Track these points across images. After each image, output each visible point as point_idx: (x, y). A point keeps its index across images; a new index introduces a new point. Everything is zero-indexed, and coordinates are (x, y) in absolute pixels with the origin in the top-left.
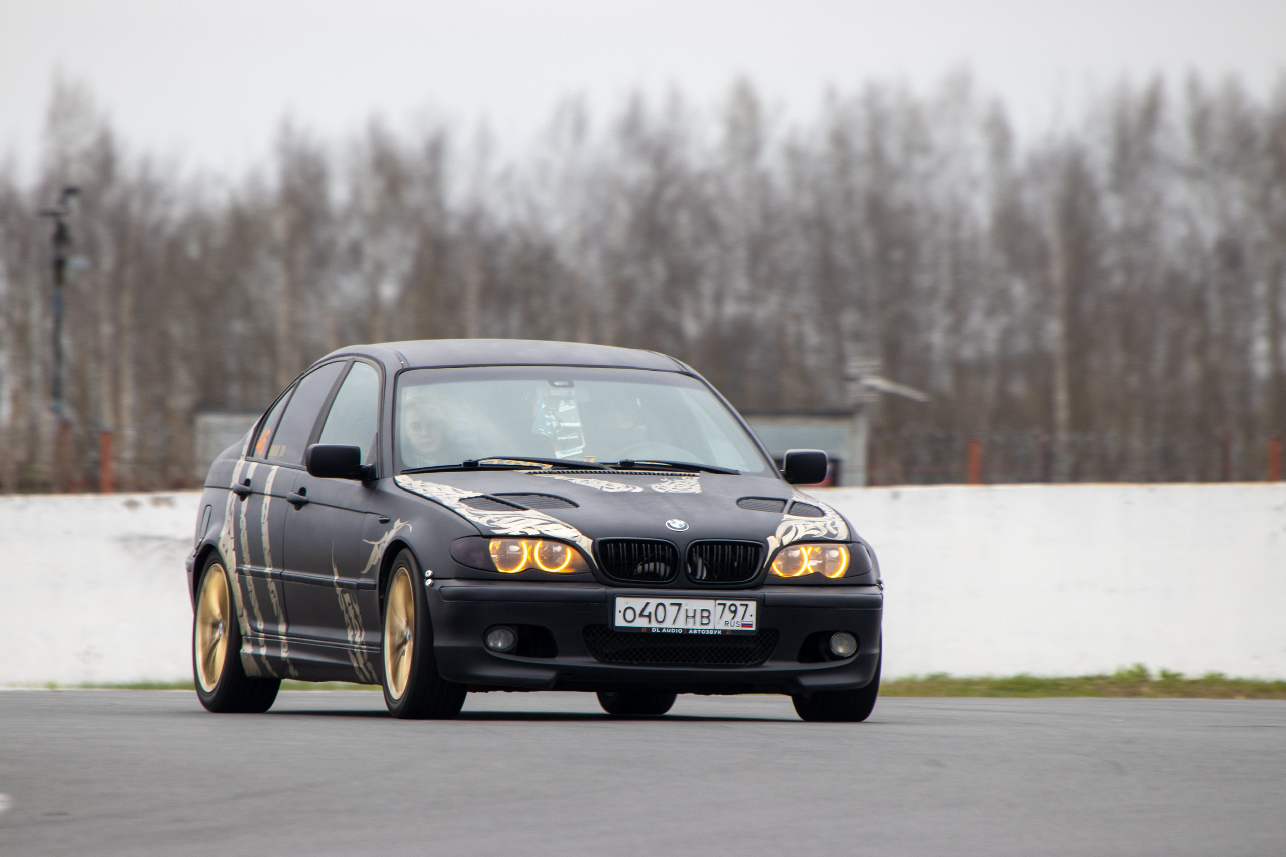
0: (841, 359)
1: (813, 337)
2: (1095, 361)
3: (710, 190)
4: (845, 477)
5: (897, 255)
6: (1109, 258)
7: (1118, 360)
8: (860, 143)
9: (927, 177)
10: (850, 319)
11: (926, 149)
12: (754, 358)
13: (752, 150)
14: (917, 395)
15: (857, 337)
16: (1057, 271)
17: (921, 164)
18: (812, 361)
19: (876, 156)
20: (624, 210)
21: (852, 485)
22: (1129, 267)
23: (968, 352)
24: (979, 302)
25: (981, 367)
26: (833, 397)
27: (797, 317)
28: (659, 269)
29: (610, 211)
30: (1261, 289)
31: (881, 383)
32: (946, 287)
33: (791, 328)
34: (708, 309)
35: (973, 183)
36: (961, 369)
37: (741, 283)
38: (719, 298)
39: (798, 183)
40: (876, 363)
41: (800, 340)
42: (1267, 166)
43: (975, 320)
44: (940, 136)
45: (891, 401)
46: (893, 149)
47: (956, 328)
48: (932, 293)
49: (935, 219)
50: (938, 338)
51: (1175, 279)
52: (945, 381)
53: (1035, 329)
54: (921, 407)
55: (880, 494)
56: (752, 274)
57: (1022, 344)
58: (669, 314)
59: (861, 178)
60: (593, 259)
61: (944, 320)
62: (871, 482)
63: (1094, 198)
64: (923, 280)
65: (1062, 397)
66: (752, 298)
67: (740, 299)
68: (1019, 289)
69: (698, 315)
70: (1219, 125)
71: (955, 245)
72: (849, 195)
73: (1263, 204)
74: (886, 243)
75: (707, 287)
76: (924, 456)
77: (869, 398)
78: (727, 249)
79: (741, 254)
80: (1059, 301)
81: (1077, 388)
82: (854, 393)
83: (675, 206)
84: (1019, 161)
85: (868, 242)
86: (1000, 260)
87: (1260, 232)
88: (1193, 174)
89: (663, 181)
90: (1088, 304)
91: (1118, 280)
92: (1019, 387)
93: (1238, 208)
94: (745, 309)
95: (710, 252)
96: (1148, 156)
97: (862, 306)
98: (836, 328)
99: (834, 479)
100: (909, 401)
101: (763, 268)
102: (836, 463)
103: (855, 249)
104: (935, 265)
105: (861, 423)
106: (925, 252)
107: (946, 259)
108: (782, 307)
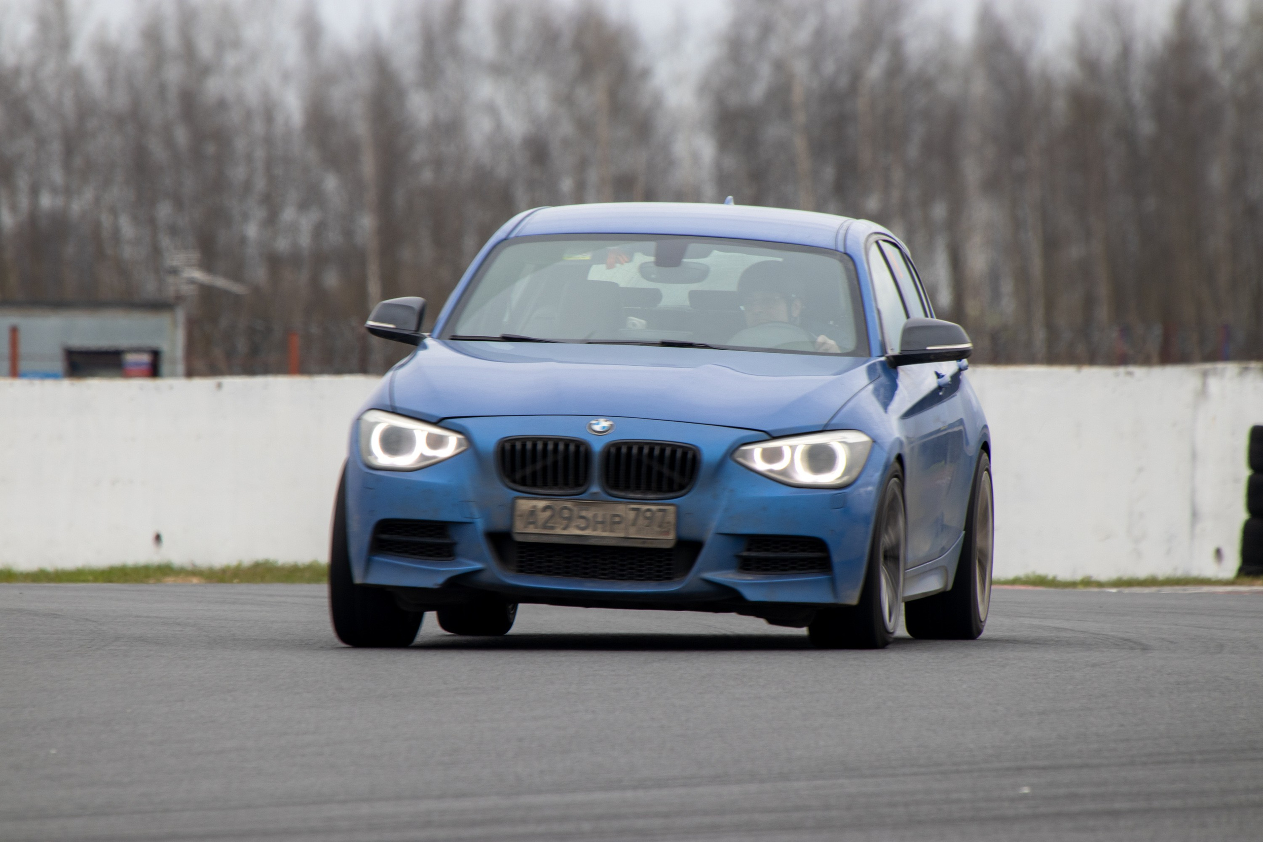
0: (156, 252)
1: (127, 228)
2: (406, 254)
3: (24, 84)
4: (165, 367)
5: (210, 149)
6: (420, 153)
7: (427, 252)
8: (172, 39)
9: (238, 72)
10: (164, 211)
11: (236, 44)
12: (70, 250)
13: (65, 45)
14: (235, 288)
15: (174, 231)
16: (368, 166)
17: (231, 59)
18: (128, 252)
19: (189, 50)
21: (173, 375)
22: (438, 163)
23: (282, 244)
24: (293, 196)
25: (295, 259)
26: (149, 288)
27: (113, 210)
31: (198, 275)
32: (260, 184)
33: (106, 220)
34: (24, 201)
35: (286, 77)
36: (274, 262)
37: (57, 175)
38: (35, 191)
39: (110, 81)
40: (195, 256)
41: (116, 233)
42: (572, 64)
43: (289, 214)
44: (252, 33)
45: (207, 293)
46: (205, 48)
47: (272, 219)
48: (247, 187)
49: (249, 115)
50: (252, 231)
51: (483, 175)
52: (259, 274)
53: (348, 225)
54: (237, 299)
55: (203, 385)
56: (67, 166)
57: (334, 237)
59: (174, 73)
61: (259, 213)
62: (190, 373)
63: (400, 94)
64: (238, 173)
65: (374, 289)
66: (68, 192)
67: (54, 190)
68: (331, 183)
69: (14, 208)
70: (524, 23)
71: (268, 141)
72: (162, 89)
73: (566, 100)
74: (199, 137)
75: (23, 182)
76: (242, 345)
77: (187, 290)
78: (41, 142)
79: (56, 147)
80: (371, 195)
81: (388, 280)
82: (173, 286)
84: (328, 56)
85: (181, 136)
86: (312, 155)
87: (566, 128)
88: (497, 70)
90: (400, 198)
91: (427, 176)
92: (331, 279)
93: (543, 104)
94: (60, 202)
95: (25, 144)
96: (455, 51)
97: (179, 203)
98: (152, 221)
99: (154, 370)
100: (225, 293)
101: (78, 162)
102: (156, 354)
103: (169, 143)
104: (249, 158)
105: (180, 315)
106: (240, 144)
107: (260, 153)
108: (97, 200)
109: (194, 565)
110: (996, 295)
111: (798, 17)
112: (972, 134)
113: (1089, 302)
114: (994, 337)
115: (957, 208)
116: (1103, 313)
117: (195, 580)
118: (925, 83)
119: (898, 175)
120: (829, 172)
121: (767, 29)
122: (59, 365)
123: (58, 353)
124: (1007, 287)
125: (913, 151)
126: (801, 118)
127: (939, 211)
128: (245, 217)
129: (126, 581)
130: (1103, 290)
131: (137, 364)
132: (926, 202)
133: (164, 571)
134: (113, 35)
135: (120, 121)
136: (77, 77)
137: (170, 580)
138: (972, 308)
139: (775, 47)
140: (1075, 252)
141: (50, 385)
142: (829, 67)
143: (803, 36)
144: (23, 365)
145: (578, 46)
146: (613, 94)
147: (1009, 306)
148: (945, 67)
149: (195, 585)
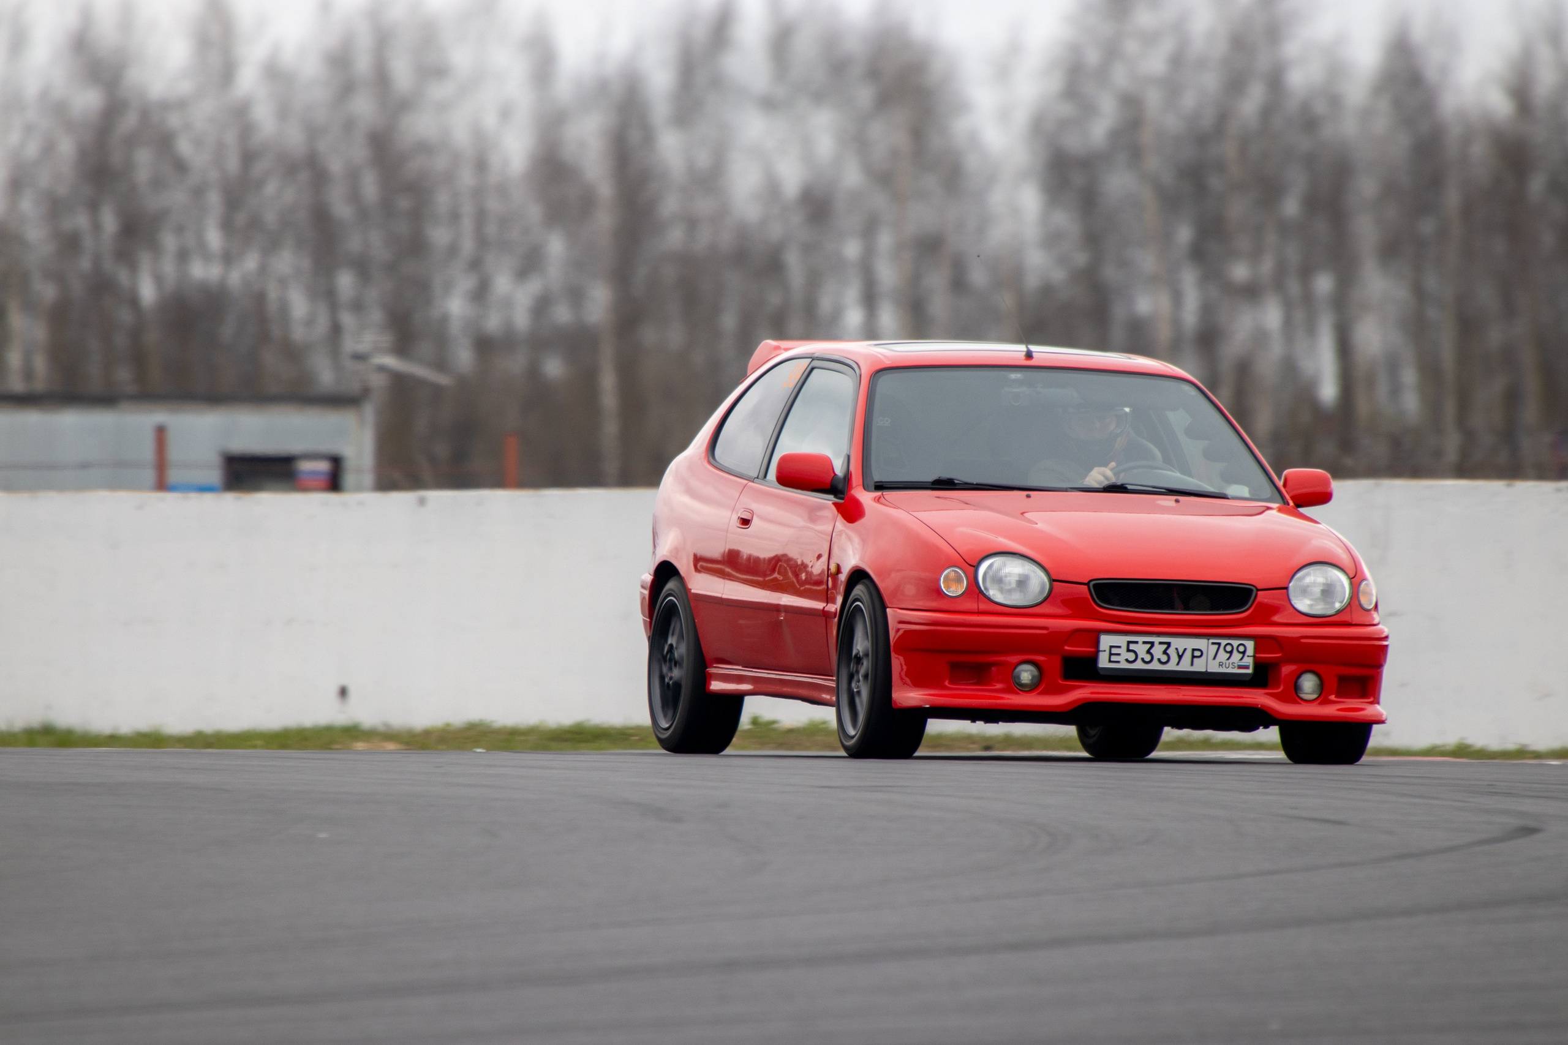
0: (336, 330)
1: (299, 304)
2: (649, 335)
3: (174, 120)
4: (348, 479)
5: (404, 203)
6: (670, 205)
7: (675, 336)
8: (363, 64)
9: (445, 106)
10: (346, 282)
11: (439, 72)
12: (227, 331)
13: (227, 73)
14: (442, 380)
15: (358, 306)
17: (436, 93)
18: (299, 334)
19: (382, 78)
20: (67, 147)
21: (359, 489)
22: (690, 222)
23: (493, 323)
24: (505, 264)
25: (508, 341)
26: (326, 377)
27: (283, 282)
28: (110, 222)
29: (48, 149)
30: (852, 249)
31: (390, 361)
32: (468, 246)
33: (273, 294)
34: (169, 268)
35: (506, 113)
36: (484, 345)
37: (214, 238)
38: (183, 256)
39: (283, 112)
40: (386, 339)
41: (284, 309)
42: (865, 95)
43: (503, 283)
44: (461, 58)
45: (400, 385)
46: (402, 72)
47: (481, 294)
48: (453, 250)
49: (456, 161)
50: (456, 306)
52: (464, 357)
53: (576, 296)
54: (437, 391)
55: (401, 500)
56: (227, 226)
57: (562, 314)
58: (123, 276)
59: (364, 107)
60: (28, 205)
61: (466, 283)
62: (385, 483)
63: (649, 137)
64: (439, 236)
65: (608, 381)
66: (228, 258)
67: (210, 258)
68: (555, 244)
69: (159, 279)
70: (805, 47)
71: (479, 192)
72: (347, 128)
73: (859, 141)
74: (392, 189)
75: (169, 242)
76: (441, 450)
77: (376, 379)
78: (199, 192)
79: (214, 199)
80: (605, 262)
81: (627, 370)
83: (131, 142)
84: (564, 88)
85: (370, 189)
86: (534, 212)
87: (852, 176)
88: (768, 104)
89: (113, 110)
91: (675, 238)
92: (554, 368)
93: (825, 145)
94: (216, 271)
95: (176, 198)
96: (717, 83)
97: (362, 267)
98: (330, 296)
99: (334, 483)
100: (422, 383)
101: (241, 219)
102: (336, 461)
103: (354, 195)
104: (455, 217)
105: (369, 411)
106: (442, 200)
107: (468, 209)
108: (263, 270)
109: (386, 725)
110: (1396, 390)
111: (1149, 39)
112: (1367, 186)
113: (1512, 398)
114: (1396, 442)
115: (1346, 279)
116: (1530, 412)
117: (391, 746)
118: (1309, 122)
119: (1271, 238)
120: (1184, 234)
121: (1112, 51)
122: (215, 476)
123: (215, 460)
124: (1409, 376)
125: (1291, 207)
126: (1153, 163)
127: (1324, 284)
128: (448, 287)
129: (305, 748)
130: (1531, 384)
131: (314, 473)
132: (1306, 273)
133: (352, 733)
134: (288, 57)
135: (290, 168)
136: (241, 113)
137: (360, 746)
138: (1363, 407)
139: (1120, 76)
140: (1495, 336)
141: (209, 500)
142: (1189, 101)
143: (1155, 63)
144: (174, 475)
145: (873, 73)
146: (918, 134)
147: (1411, 403)
148: (1335, 101)
149: (391, 752)
